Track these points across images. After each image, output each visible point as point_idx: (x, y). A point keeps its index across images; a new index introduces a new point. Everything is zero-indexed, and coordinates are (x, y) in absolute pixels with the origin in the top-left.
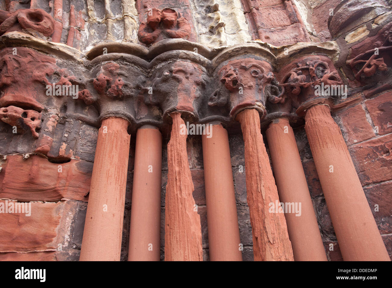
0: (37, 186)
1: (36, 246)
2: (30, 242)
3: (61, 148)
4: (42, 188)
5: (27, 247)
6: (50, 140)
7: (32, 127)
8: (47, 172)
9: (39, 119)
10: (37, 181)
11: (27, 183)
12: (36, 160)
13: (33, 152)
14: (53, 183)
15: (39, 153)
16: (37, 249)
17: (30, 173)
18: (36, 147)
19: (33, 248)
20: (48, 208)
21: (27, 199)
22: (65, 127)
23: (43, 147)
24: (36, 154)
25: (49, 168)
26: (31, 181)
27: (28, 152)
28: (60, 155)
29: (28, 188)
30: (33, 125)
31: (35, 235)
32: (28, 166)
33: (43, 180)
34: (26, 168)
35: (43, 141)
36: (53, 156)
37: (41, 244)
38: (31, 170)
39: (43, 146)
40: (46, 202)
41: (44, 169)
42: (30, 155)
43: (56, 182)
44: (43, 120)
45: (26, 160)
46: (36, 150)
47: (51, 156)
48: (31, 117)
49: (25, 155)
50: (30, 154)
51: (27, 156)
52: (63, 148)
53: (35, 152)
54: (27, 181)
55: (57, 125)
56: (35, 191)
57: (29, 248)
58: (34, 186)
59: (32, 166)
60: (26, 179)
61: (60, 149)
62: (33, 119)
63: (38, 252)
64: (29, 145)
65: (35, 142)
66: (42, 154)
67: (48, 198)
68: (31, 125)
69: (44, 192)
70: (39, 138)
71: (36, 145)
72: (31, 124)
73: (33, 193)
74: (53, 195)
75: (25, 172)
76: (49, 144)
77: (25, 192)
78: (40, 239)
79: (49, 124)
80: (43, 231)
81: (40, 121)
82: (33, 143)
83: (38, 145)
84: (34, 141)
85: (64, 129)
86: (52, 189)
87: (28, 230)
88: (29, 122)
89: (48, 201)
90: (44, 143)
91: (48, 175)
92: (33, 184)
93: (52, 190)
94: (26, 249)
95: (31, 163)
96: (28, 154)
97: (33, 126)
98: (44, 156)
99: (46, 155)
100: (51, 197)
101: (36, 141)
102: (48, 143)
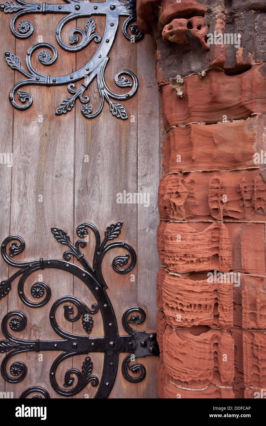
0: (221, 104)
1: (237, 165)
2: (230, 162)
3: (238, 54)
4: (226, 106)
5: (227, 166)
6: (223, 48)
7: (201, 38)
8: (227, 87)
9: (205, 25)
10: (220, 99)
11: (211, 104)
12: (214, 76)
13: (208, 67)
14: (236, 99)
15: (215, 67)
16: (238, 167)
17: (211, 92)
18: (210, 61)
19: (233, 167)
20: (239, 126)
21: (213, 120)
22: (235, 26)
23: (218, 59)
24: (212, 69)
25: (228, 83)
26: (214, 100)
27: (203, 69)
28: (238, 63)
29: (212, 109)
30: (201, 34)
31: (232, 154)
32: (207, 85)
33: (225, 97)
34: (205, 87)
35: (217, 51)
36: (230, 67)
37: (241, 162)
38: (211, 88)
39: (218, 57)
40: (234, 121)
41: (224, 84)
42: (206, 72)
43: (240, 96)
44: (209, 26)
45: (203, 78)
46: (212, 63)
47: (228, 67)
48: (196, 26)
49: (201, 73)
50: (206, 70)
51: (203, 73)
52: (240, 54)
53: (210, 67)
54: (210, 101)
55: (225, 26)
56: (220, 111)
57: (230, 167)
58: (217, 106)
59: (211, 83)
60: (208, 99)
61: (237, 56)
62: (199, 28)
63: (240, 170)
64: (201, 61)
65: (207, 56)
66: (218, 67)
67: (235, 116)
68: (199, 36)
69: (229, 110)
70: (211, 49)
71: (210, 58)
72: (199, 34)
73: (218, 113)
74: (240, 111)
75: (205, 92)
76: (224, 53)
77: (210, 113)
78: (239, 157)
79: (217, 27)
80: (240, 150)
81: (207, 27)
82: (205, 57)
83: (212, 58)
84: (206, 54)
85: (234, 29)
86: (237, 105)
87: (224, 150)
88: (196, 33)
89: (235, 120)
90: (218, 54)
91: (229, 90)
92: (216, 103)
93: (237, 107)
94: (227, 168)
95: (208, 81)
96: (204, 71)
97: (202, 36)
98: (220, 69)
99: (222, 67)
100: (237, 115)
101: (208, 54)
102: (222, 52)
